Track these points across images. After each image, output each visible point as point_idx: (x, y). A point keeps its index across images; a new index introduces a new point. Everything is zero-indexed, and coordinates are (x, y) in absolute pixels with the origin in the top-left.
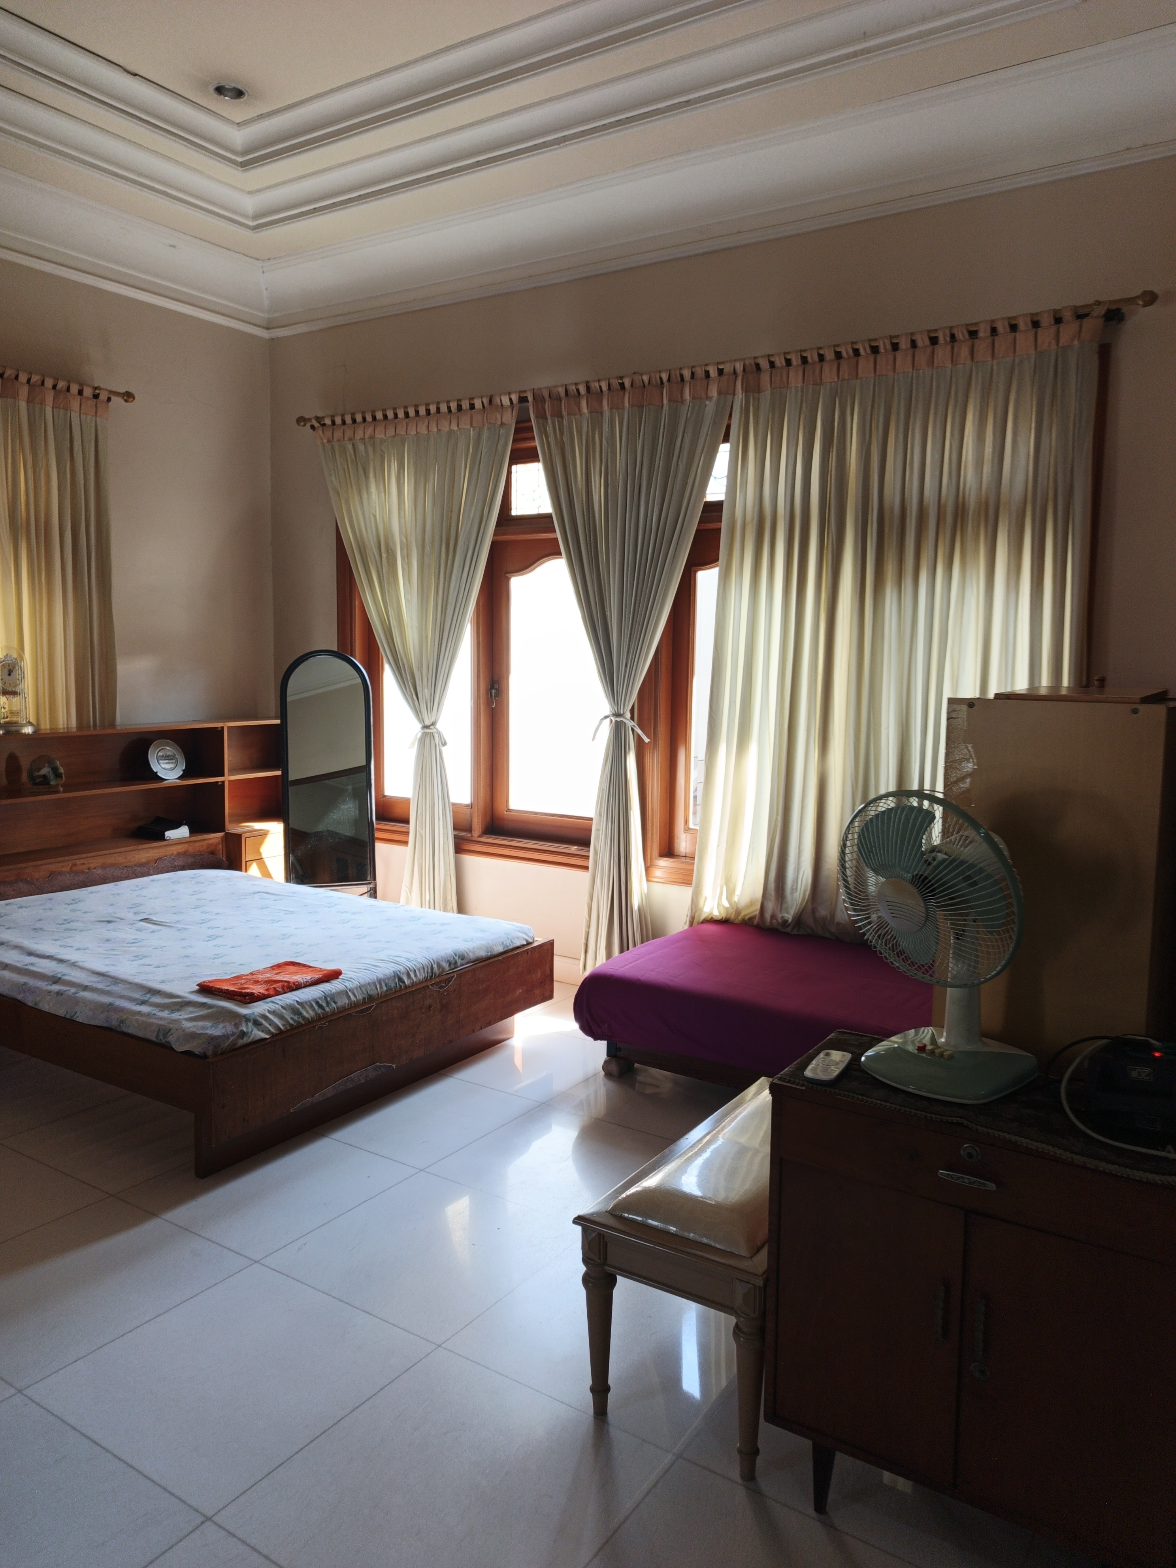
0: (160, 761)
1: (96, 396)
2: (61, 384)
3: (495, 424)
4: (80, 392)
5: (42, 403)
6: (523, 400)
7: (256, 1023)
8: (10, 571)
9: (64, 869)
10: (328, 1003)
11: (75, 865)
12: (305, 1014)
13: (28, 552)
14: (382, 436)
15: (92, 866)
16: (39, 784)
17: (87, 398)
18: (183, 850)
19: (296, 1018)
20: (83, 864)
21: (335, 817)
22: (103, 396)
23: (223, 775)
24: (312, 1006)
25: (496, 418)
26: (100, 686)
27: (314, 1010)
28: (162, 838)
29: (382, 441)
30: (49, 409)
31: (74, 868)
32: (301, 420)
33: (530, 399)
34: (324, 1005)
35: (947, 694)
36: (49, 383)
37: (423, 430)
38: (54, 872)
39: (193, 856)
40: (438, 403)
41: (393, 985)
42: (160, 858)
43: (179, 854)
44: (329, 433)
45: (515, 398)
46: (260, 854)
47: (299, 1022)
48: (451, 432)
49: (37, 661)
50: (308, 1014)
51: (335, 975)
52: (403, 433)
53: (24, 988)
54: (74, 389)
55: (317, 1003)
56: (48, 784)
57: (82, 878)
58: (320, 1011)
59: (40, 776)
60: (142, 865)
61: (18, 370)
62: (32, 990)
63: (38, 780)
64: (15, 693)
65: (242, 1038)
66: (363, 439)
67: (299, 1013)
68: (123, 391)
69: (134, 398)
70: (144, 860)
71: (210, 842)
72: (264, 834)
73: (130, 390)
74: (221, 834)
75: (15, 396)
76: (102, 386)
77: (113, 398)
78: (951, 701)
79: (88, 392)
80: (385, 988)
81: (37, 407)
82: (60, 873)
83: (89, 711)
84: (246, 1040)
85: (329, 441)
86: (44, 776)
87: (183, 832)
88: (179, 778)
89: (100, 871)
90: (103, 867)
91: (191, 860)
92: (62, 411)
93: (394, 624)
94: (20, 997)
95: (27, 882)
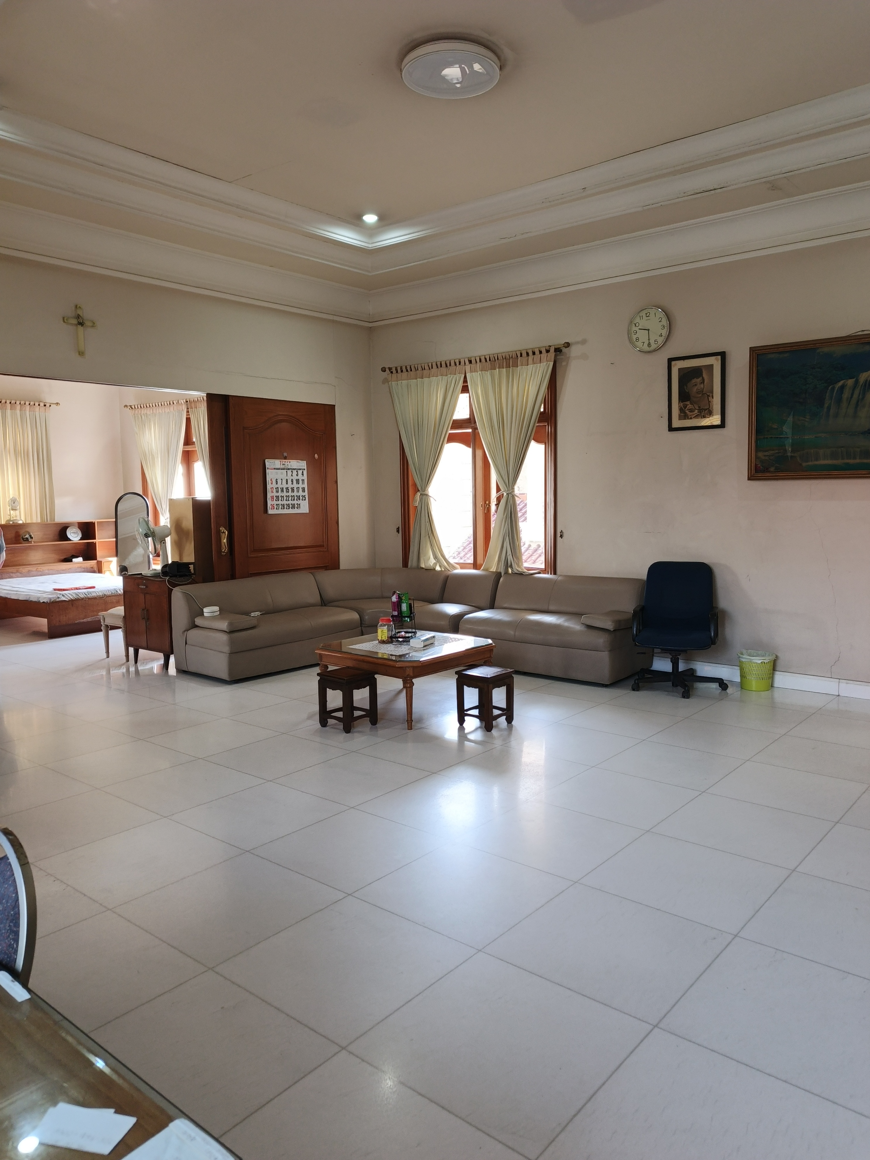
0: (71, 534)
1: (45, 405)
2: (32, 403)
3: (180, 410)
4: (39, 405)
5: (25, 410)
6: (187, 402)
7: (63, 595)
8: (15, 469)
9: (33, 570)
10: (89, 594)
11: (38, 569)
12: (80, 596)
13: (21, 463)
14: (149, 413)
15: (44, 569)
16: (25, 541)
17: (42, 406)
18: (80, 566)
19: (77, 596)
20: (41, 568)
21: (135, 554)
22: (48, 405)
23: (95, 539)
24: (82, 594)
25: (180, 408)
26: (50, 508)
27: (83, 595)
28: (72, 561)
29: (149, 415)
30: (28, 412)
31: (37, 570)
32: (126, 406)
33: (188, 401)
34: (87, 594)
35: (168, 498)
36: (27, 403)
37: (160, 411)
38: (30, 570)
39: (84, 568)
40: (164, 402)
41: (114, 592)
42: (70, 568)
43: (78, 567)
44: (134, 411)
45: (185, 401)
46: (110, 568)
47: (78, 598)
48: (168, 412)
49: (25, 499)
50: (82, 596)
51: (94, 587)
52: (155, 412)
53: (8, 594)
54: (37, 404)
55: (85, 593)
56: (28, 540)
57: (40, 573)
58: (86, 596)
59: (25, 538)
60: (63, 570)
61: (16, 401)
62: (10, 594)
63: (25, 539)
64: (16, 510)
65: (58, 599)
66: (144, 414)
67: (78, 595)
68: (56, 403)
69: (60, 404)
70: (64, 569)
71: (91, 564)
72: (111, 561)
73: (58, 402)
74: (96, 561)
75: (15, 409)
76: (47, 402)
77: (52, 405)
78: (169, 499)
79: (42, 404)
80: (110, 593)
81: (23, 412)
82: (32, 571)
83: (44, 516)
84: (59, 600)
85: (134, 414)
86: (27, 538)
87: (80, 559)
88: (80, 540)
89: (47, 571)
90: (48, 570)
91: (83, 570)
92: (32, 412)
93: (154, 482)
94: (6, 596)
95: (20, 573)
